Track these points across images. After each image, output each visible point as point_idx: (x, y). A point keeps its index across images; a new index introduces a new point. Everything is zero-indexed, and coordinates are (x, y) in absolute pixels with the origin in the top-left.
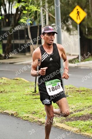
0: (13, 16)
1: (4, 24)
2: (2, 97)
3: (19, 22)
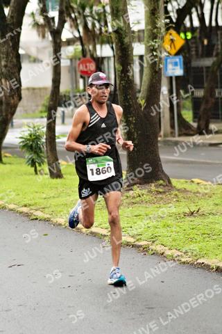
0: (219, 32)
1: (197, 51)
2: (194, 227)
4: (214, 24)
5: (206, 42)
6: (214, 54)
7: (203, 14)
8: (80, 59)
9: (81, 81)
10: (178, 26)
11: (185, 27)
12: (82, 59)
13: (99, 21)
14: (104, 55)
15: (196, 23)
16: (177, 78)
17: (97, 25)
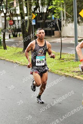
0: (44, 14)
1: (38, 19)
3: (47, 17)
4: (42, 12)
5: (41, 16)
6: (43, 19)
7: (40, 9)
8: (9, 21)
9: (9, 26)
10: (34, 12)
11: (35, 13)
12: (10, 21)
13: (14, 11)
14: (15, 20)
15: (38, 12)
16: (34, 25)
17: (14, 12)
